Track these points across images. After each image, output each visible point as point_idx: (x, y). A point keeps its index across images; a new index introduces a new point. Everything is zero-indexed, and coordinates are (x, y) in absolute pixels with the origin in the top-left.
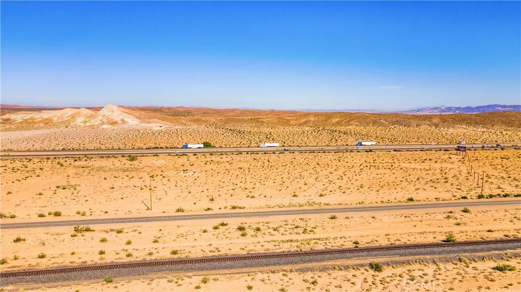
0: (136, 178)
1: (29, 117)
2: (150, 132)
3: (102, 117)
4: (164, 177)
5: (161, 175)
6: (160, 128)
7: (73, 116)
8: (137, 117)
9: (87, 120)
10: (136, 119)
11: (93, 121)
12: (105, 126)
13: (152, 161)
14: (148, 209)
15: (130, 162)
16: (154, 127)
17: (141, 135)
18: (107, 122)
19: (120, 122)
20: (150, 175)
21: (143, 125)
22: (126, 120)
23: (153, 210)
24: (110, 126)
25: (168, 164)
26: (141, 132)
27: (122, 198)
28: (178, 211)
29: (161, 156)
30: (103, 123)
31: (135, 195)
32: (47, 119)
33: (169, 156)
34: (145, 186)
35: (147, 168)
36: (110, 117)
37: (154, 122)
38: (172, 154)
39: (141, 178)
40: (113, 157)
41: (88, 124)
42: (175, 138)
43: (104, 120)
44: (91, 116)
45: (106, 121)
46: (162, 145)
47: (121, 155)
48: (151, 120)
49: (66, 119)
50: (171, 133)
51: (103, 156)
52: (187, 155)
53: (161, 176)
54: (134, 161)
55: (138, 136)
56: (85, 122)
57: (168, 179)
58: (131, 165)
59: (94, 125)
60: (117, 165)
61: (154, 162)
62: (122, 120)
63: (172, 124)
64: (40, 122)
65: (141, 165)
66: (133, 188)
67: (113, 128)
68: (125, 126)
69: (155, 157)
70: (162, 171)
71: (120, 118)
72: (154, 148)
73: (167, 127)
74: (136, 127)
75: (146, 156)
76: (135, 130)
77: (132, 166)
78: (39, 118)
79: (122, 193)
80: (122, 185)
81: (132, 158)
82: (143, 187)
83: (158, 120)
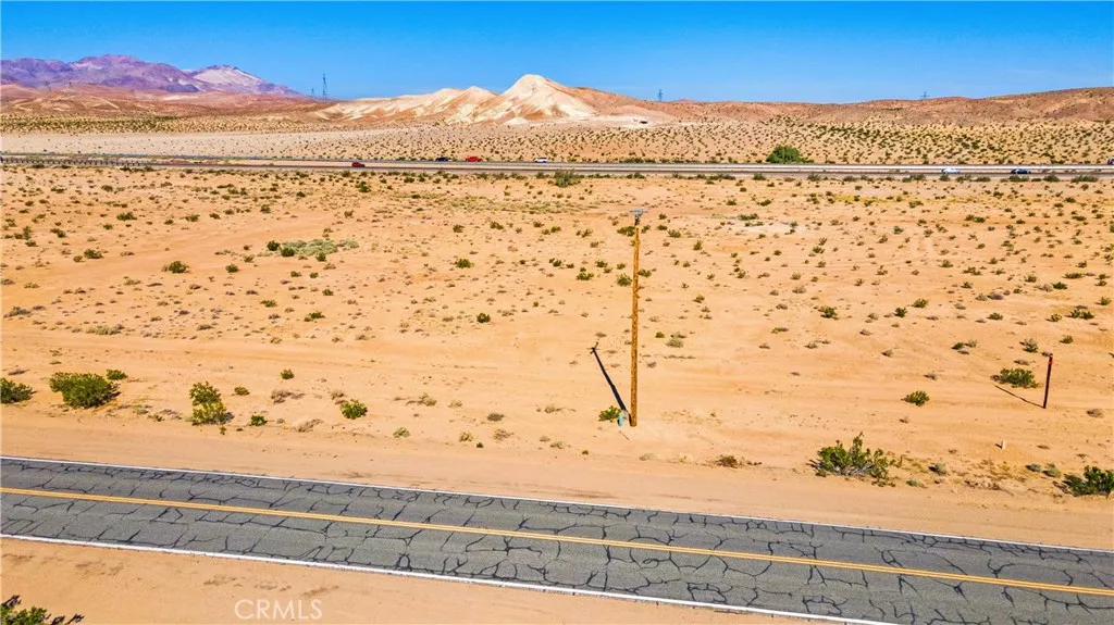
0: (569, 232)
1: (374, 108)
2: (617, 133)
3: (511, 104)
4: (675, 235)
5: (662, 228)
6: (642, 126)
7: (454, 106)
8: (588, 103)
9: (480, 110)
10: (585, 107)
11: (489, 112)
12: (513, 122)
13: (626, 190)
14: (608, 416)
15: (557, 190)
16: (627, 123)
17: (595, 138)
18: (521, 114)
19: (549, 113)
20: (619, 227)
21: (602, 118)
22: (563, 107)
23: (649, 428)
24: (524, 121)
25: (679, 199)
26: (596, 133)
27: (483, 319)
28: (834, 461)
29: (651, 178)
30: (512, 115)
31: (552, 303)
32: (404, 113)
33: (676, 180)
34: (601, 265)
35: (609, 206)
36: (527, 103)
37: (628, 112)
38: (684, 175)
39: (586, 234)
40: (513, 176)
41: (480, 118)
42: (684, 144)
43: (514, 109)
44: (488, 102)
45: (519, 111)
46: (649, 156)
47: (536, 173)
48: (620, 109)
49: (440, 110)
50: (672, 134)
51: (487, 173)
52: (733, 179)
53: (665, 234)
54: (572, 188)
55: (587, 139)
56: (475, 115)
57: (694, 241)
58: (560, 196)
59: (492, 121)
60: (515, 195)
61: (632, 191)
62: (555, 109)
63: (672, 118)
64: (392, 117)
65: (590, 199)
66: (550, 268)
67: (532, 125)
68: (560, 121)
69: (634, 181)
70: (662, 217)
71: (551, 103)
72: (628, 161)
73: (661, 123)
74: (585, 124)
75: (608, 177)
76: (580, 129)
77: (562, 200)
78: (391, 111)
79: (492, 292)
80: (505, 254)
81: (564, 179)
82: (591, 269)
83: (639, 109)
